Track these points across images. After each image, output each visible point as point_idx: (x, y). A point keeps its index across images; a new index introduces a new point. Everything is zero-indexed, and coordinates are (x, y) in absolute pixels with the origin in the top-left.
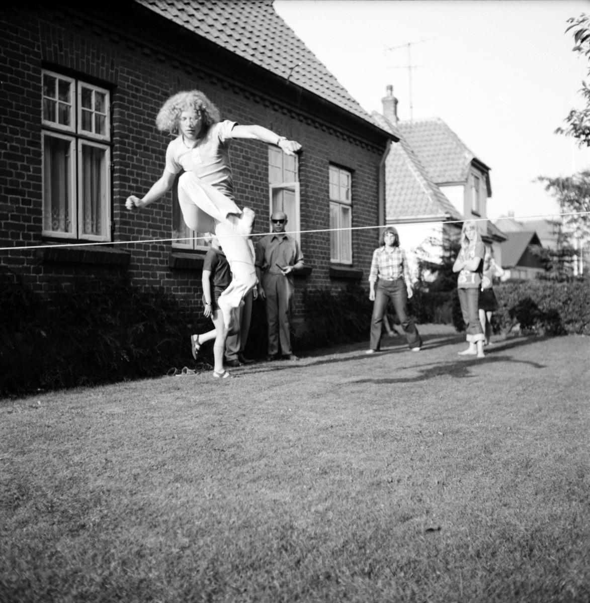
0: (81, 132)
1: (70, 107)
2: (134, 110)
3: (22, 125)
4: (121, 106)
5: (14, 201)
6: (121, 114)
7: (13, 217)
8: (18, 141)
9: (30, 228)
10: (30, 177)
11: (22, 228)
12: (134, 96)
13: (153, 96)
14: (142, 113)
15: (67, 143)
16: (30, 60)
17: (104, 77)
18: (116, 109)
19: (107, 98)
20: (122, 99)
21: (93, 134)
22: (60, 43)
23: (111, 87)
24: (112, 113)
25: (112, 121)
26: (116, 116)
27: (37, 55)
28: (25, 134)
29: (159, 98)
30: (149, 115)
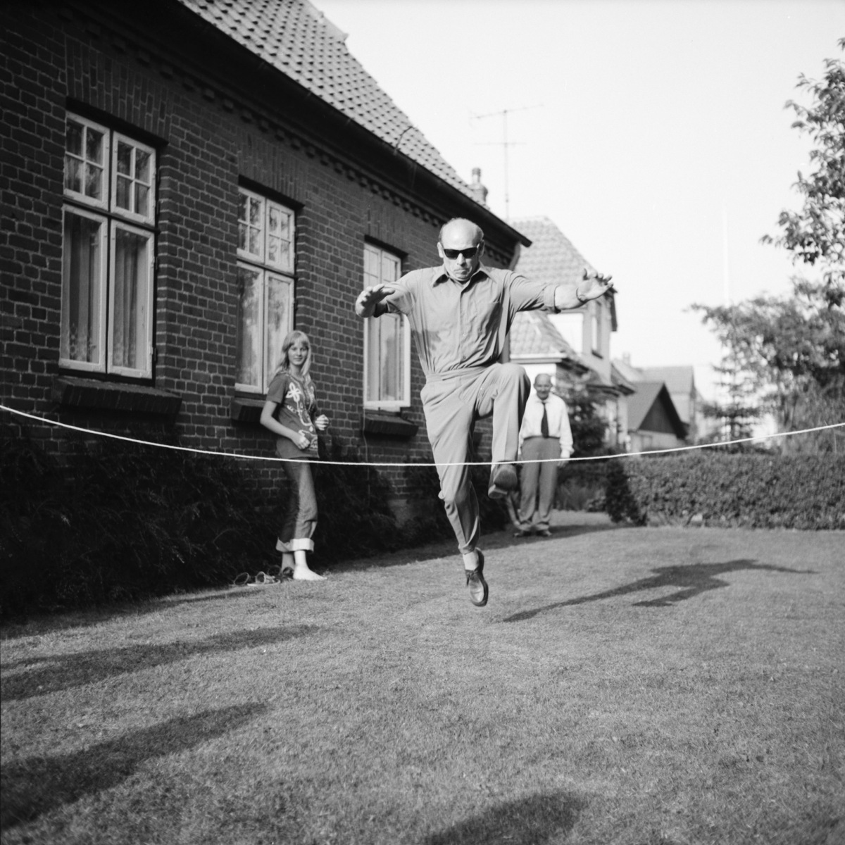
0: (115, 209)
1: (101, 170)
2: (189, 181)
3: (36, 194)
4: (172, 174)
5: (23, 311)
6: (172, 185)
7: (21, 337)
8: (31, 218)
9: (43, 354)
10: (46, 276)
11: (31, 353)
12: (190, 160)
13: (215, 161)
14: (200, 186)
15: (96, 226)
16: (51, 96)
17: (150, 128)
18: (165, 178)
19: (152, 160)
20: (174, 163)
21: (130, 214)
22: (93, 73)
23: (158, 144)
24: (158, 183)
25: (158, 195)
26: (165, 188)
27: (60, 88)
28: (40, 209)
29: (223, 165)
30: (209, 189)
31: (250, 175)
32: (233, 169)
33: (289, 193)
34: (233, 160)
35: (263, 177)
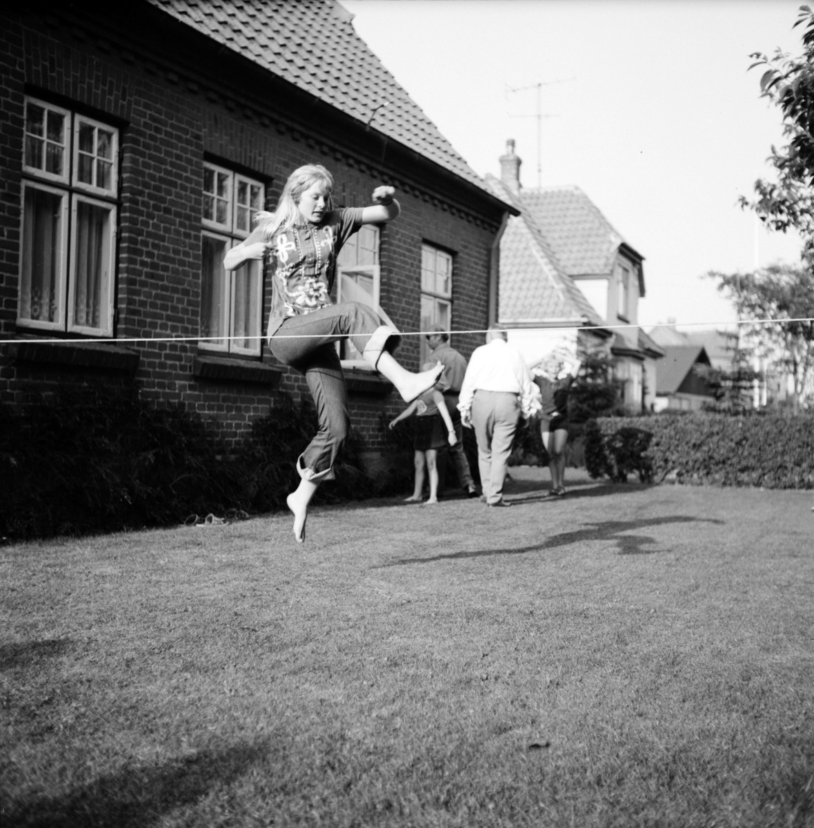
0: (76, 183)
1: (63, 148)
2: (151, 157)
4: (133, 151)
6: (134, 161)
10: (3, 244)
12: (152, 138)
13: (179, 138)
14: (162, 162)
15: (58, 199)
16: (9, 83)
17: (111, 110)
18: (127, 155)
19: (115, 139)
20: (136, 142)
21: (93, 188)
23: (122, 125)
24: (121, 160)
25: (120, 172)
26: (126, 164)
27: (18, 75)
29: (188, 142)
30: (172, 164)
31: (216, 151)
32: (198, 146)
33: (257, 168)
34: (198, 137)
35: (230, 153)
